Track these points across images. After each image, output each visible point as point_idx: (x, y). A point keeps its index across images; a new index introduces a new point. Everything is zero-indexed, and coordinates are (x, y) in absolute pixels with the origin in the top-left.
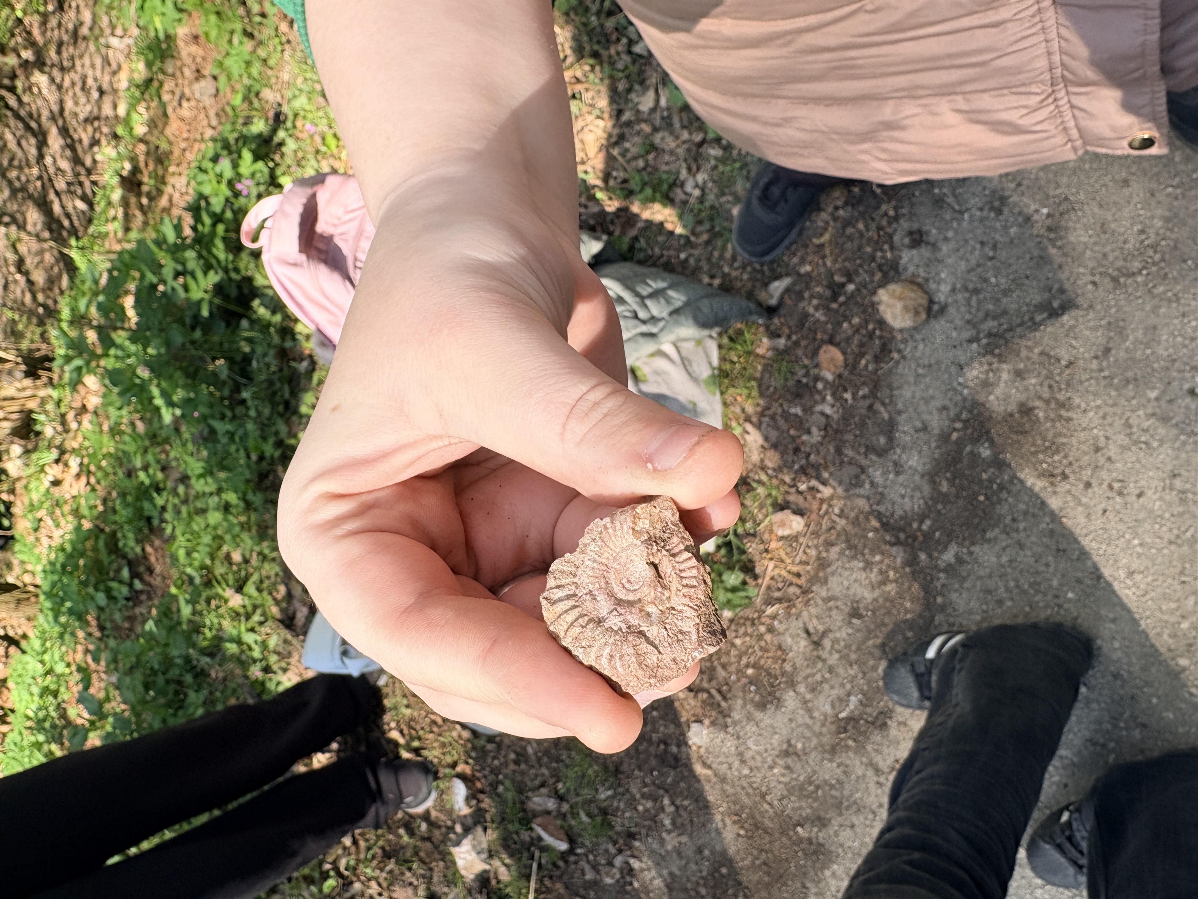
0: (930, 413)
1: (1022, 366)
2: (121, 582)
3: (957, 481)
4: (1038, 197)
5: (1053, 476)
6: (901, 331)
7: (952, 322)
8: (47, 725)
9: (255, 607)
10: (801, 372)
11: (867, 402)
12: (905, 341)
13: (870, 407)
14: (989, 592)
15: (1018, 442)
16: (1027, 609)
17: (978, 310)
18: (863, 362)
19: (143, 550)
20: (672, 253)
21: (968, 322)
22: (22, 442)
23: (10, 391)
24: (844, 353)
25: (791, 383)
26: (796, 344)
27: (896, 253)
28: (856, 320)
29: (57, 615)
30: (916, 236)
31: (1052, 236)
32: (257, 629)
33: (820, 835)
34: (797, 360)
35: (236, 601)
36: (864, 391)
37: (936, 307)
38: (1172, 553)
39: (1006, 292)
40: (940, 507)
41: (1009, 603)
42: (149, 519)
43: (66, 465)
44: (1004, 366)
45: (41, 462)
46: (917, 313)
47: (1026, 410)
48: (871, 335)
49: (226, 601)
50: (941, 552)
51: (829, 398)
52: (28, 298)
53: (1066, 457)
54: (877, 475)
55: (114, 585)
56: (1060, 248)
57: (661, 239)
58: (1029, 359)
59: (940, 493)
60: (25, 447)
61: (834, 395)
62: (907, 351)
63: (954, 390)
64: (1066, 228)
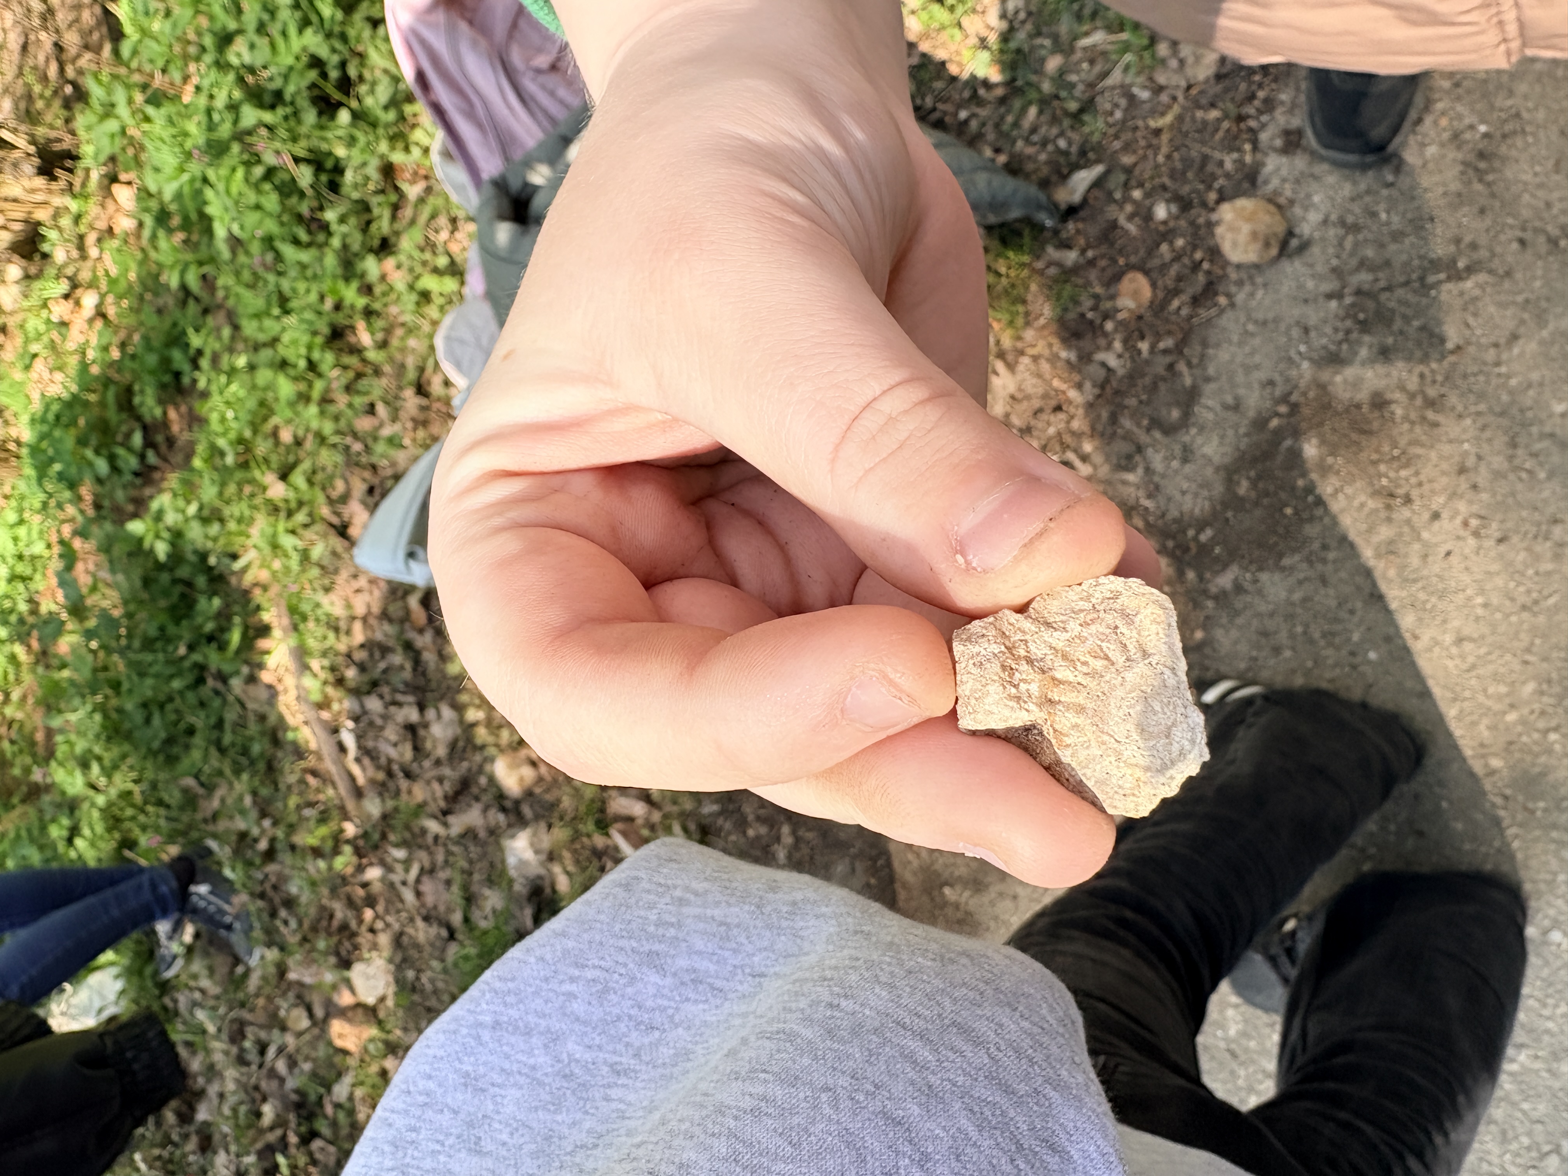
0: (1249, 386)
1: (1390, 340)
2: (130, 449)
3: (1261, 485)
4: (1478, 106)
5: (1392, 495)
6: (1239, 266)
7: (1311, 266)
8: (13, 618)
9: (301, 504)
10: (1088, 303)
11: (1168, 359)
12: (1240, 283)
13: (1171, 367)
14: (1265, 634)
15: (1357, 443)
16: (1310, 664)
17: (1352, 254)
18: (1176, 303)
19: (165, 413)
20: (948, 107)
21: (1334, 270)
22: (24, 263)
23: (14, 189)
24: (1154, 285)
25: (1071, 316)
26: (1092, 263)
27: (1259, 156)
28: (1180, 242)
29: (42, 475)
30: (1293, 138)
31: (1482, 165)
32: (300, 531)
33: (972, 902)
34: (1087, 284)
35: (277, 490)
36: (1167, 343)
37: (1294, 243)
38: (1522, 622)
39: (1397, 236)
40: (1229, 514)
41: (1288, 653)
42: (177, 375)
43: (78, 303)
44: (1367, 338)
45: (46, 294)
46: (1267, 245)
47: (1379, 403)
48: (1196, 266)
49: (264, 489)
50: (1217, 573)
51: (1118, 345)
52: (53, 70)
53: (1417, 473)
54: (1157, 460)
55: (121, 451)
56: (1489, 185)
57: (939, 85)
58: (1401, 332)
59: (1235, 495)
60: (25, 269)
61: (1125, 342)
62: (1240, 298)
63: (1290, 360)
64: (1504, 160)
